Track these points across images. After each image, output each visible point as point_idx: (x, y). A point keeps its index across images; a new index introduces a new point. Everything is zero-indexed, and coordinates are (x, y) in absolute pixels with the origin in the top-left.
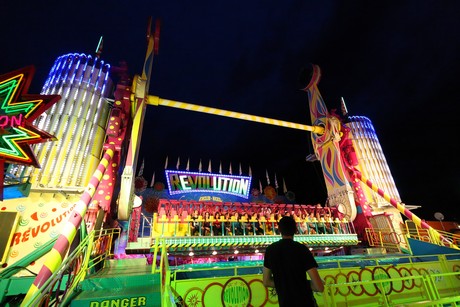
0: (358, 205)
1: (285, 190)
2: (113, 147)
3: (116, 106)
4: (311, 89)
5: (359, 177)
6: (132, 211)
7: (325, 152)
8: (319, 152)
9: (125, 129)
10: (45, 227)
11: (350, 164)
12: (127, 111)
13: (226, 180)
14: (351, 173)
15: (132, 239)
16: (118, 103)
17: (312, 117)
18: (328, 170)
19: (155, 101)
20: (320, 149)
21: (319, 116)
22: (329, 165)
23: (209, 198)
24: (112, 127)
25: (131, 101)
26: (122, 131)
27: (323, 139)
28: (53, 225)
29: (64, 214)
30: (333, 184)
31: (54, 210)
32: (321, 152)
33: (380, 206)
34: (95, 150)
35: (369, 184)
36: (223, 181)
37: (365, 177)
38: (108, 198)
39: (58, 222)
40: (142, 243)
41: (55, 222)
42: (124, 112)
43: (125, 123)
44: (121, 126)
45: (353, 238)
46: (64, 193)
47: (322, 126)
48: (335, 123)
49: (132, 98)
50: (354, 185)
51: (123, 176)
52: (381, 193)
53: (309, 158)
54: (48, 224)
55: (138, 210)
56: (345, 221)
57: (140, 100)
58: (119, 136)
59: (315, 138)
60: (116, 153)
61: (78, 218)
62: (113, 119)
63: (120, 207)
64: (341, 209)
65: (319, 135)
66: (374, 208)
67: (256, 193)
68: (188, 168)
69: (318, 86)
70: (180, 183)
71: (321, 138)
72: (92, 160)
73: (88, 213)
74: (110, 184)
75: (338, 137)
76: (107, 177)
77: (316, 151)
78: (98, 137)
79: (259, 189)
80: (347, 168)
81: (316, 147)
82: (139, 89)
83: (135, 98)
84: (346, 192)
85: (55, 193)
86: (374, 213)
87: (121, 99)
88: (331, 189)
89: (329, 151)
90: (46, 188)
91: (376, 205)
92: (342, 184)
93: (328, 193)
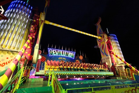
0: (112, 63)
1: (86, 57)
2: (32, 36)
3: (34, 22)
4: (98, 25)
5: (113, 54)
6: (38, 60)
7: (102, 45)
9: (36, 31)
10: (3, 65)
11: (110, 49)
12: (38, 24)
13: (67, 52)
14: (110, 52)
15: (38, 71)
16: (35, 21)
17: (98, 34)
18: (102, 51)
19: (47, 22)
20: (100, 44)
21: (100, 33)
22: (103, 49)
23: (62, 58)
24: (32, 29)
25: (39, 21)
26: (35, 31)
27: (101, 41)
28: (7, 64)
29: (12, 60)
30: (104, 55)
31: (7, 58)
33: (119, 63)
34: (25, 37)
35: (117, 56)
36: (66, 53)
37: (115, 53)
38: (29, 55)
39: (9, 63)
40: (41, 72)
41: (8, 63)
42: (36, 24)
43: (37, 28)
44: (35, 29)
45: (112, 74)
46: (12, 51)
47: (101, 37)
48: (106, 36)
49: (40, 20)
50: (111, 56)
51: (35, 47)
52: (121, 59)
53: (95, 47)
54: (4, 63)
55: (40, 60)
57: (42, 21)
58: (34, 33)
59: (98, 40)
60: (33, 38)
61: (17, 61)
62: (32, 26)
63: (33, 59)
64: (107, 64)
65: (99, 39)
66: (117, 64)
67: (77, 57)
68: (55, 48)
69: (100, 24)
70: (52, 53)
71: (100, 41)
72: (23, 40)
73: (21, 60)
74: (30, 50)
75: (106, 40)
76: (29, 47)
77: (98, 45)
78: (26, 32)
79: (77, 56)
80: (109, 50)
81: (98, 43)
82: (42, 17)
83: (41, 20)
84: (109, 58)
85: (8, 51)
87: (36, 20)
88: (103, 57)
89: (103, 45)
90: (4, 49)
91: (118, 63)
92: (107, 55)
93: (102, 59)
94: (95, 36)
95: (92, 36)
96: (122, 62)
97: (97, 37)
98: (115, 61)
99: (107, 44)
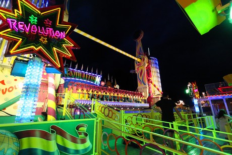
0: (149, 93)
4: (138, 41)
5: (151, 82)
7: (140, 70)
8: (137, 69)
10: (11, 89)
11: (149, 77)
13: (90, 75)
14: (149, 80)
17: (137, 54)
18: (140, 78)
20: (138, 69)
21: (140, 54)
22: (141, 76)
27: (140, 64)
28: (16, 88)
30: (141, 84)
31: (16, 80)
32: (138, 70)
33: (156, 94)
35: (155, 86)
36: (88, 76)
37: (153, 82)
45: (147, 105)
47: (141, 59)
48: (146, 59)
50: (149, 85)
52: (158, 89)
53: (132, 72)
55: (62, 86)
56: (144, 98)
59: (136, 63)
64: (143, 94)
65: (138, 62)
66: (154, 95)
69: (141, 40)
71: (139, 64)
75: (146, 65)
77: (136, 69)
80: (147, 78)
81: (136, 67)
84: (146, 88)
86: (154, 97)
88: (140, 86)
89: (142, 70)
92: (145, 84)
93: (138, 88)
94: (133, 57)
95: (131, 56)
96: (159, 93)
97: (136, 59)
98: (153, 92)
99: (147, 70)
